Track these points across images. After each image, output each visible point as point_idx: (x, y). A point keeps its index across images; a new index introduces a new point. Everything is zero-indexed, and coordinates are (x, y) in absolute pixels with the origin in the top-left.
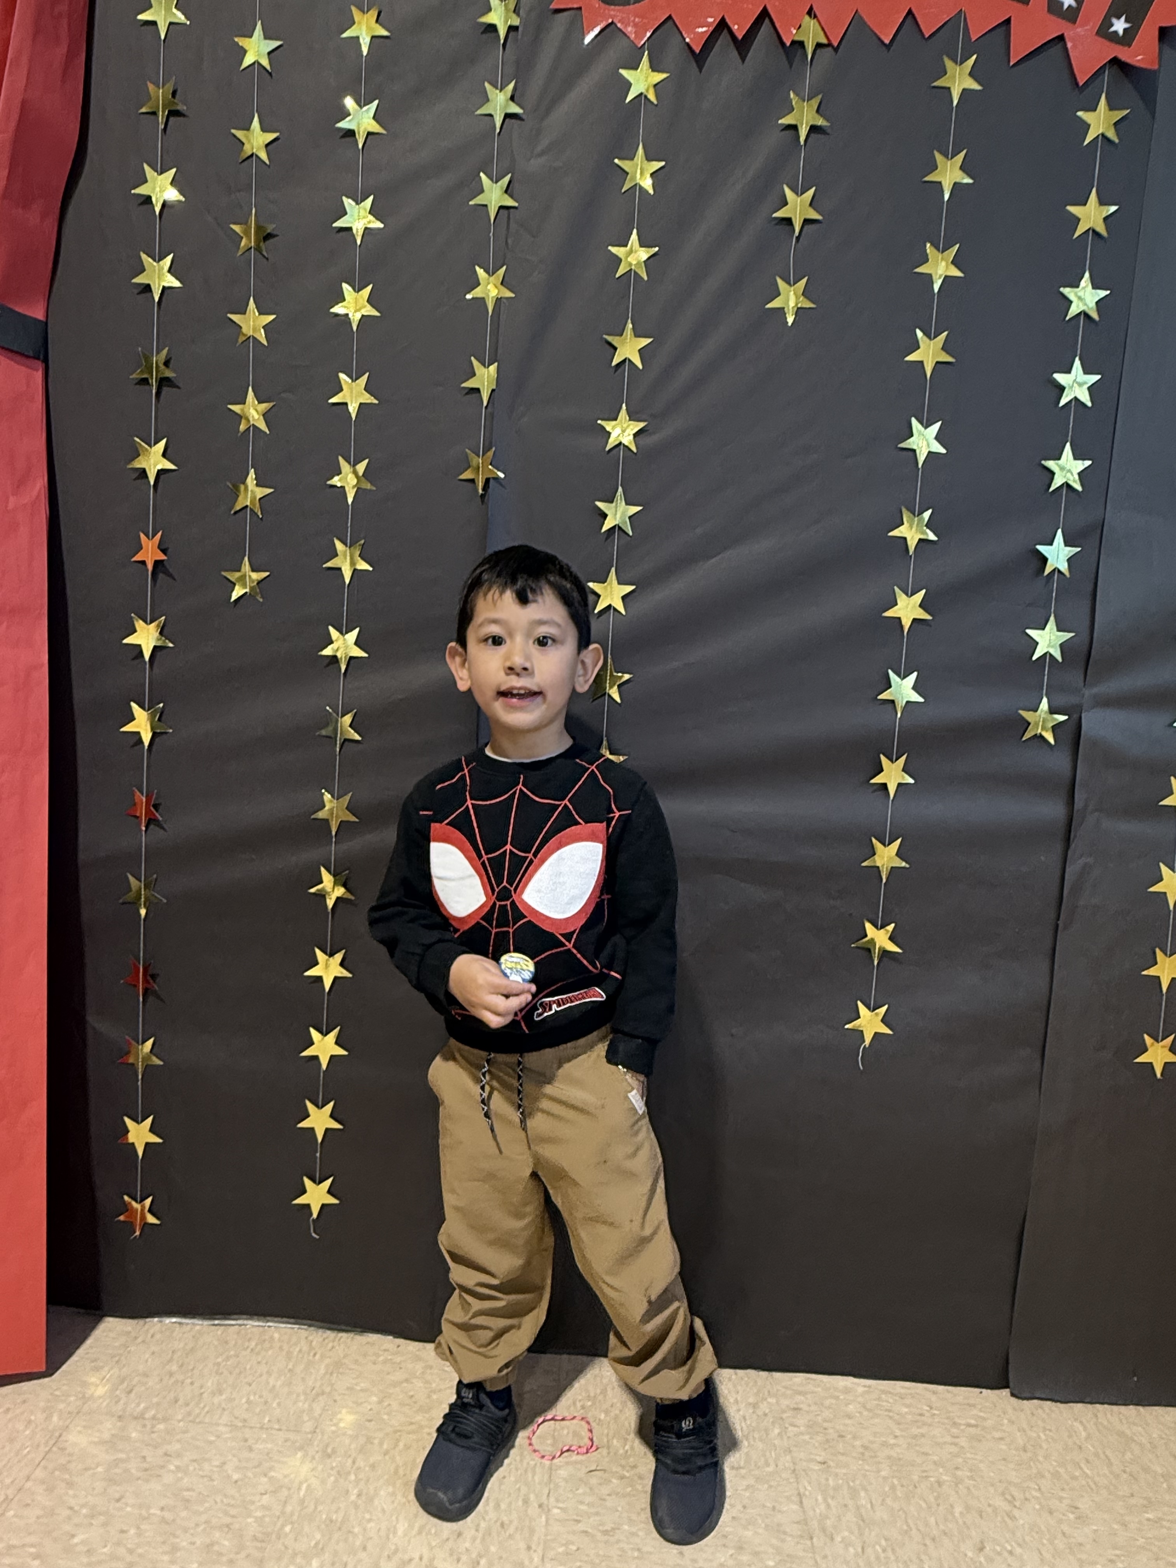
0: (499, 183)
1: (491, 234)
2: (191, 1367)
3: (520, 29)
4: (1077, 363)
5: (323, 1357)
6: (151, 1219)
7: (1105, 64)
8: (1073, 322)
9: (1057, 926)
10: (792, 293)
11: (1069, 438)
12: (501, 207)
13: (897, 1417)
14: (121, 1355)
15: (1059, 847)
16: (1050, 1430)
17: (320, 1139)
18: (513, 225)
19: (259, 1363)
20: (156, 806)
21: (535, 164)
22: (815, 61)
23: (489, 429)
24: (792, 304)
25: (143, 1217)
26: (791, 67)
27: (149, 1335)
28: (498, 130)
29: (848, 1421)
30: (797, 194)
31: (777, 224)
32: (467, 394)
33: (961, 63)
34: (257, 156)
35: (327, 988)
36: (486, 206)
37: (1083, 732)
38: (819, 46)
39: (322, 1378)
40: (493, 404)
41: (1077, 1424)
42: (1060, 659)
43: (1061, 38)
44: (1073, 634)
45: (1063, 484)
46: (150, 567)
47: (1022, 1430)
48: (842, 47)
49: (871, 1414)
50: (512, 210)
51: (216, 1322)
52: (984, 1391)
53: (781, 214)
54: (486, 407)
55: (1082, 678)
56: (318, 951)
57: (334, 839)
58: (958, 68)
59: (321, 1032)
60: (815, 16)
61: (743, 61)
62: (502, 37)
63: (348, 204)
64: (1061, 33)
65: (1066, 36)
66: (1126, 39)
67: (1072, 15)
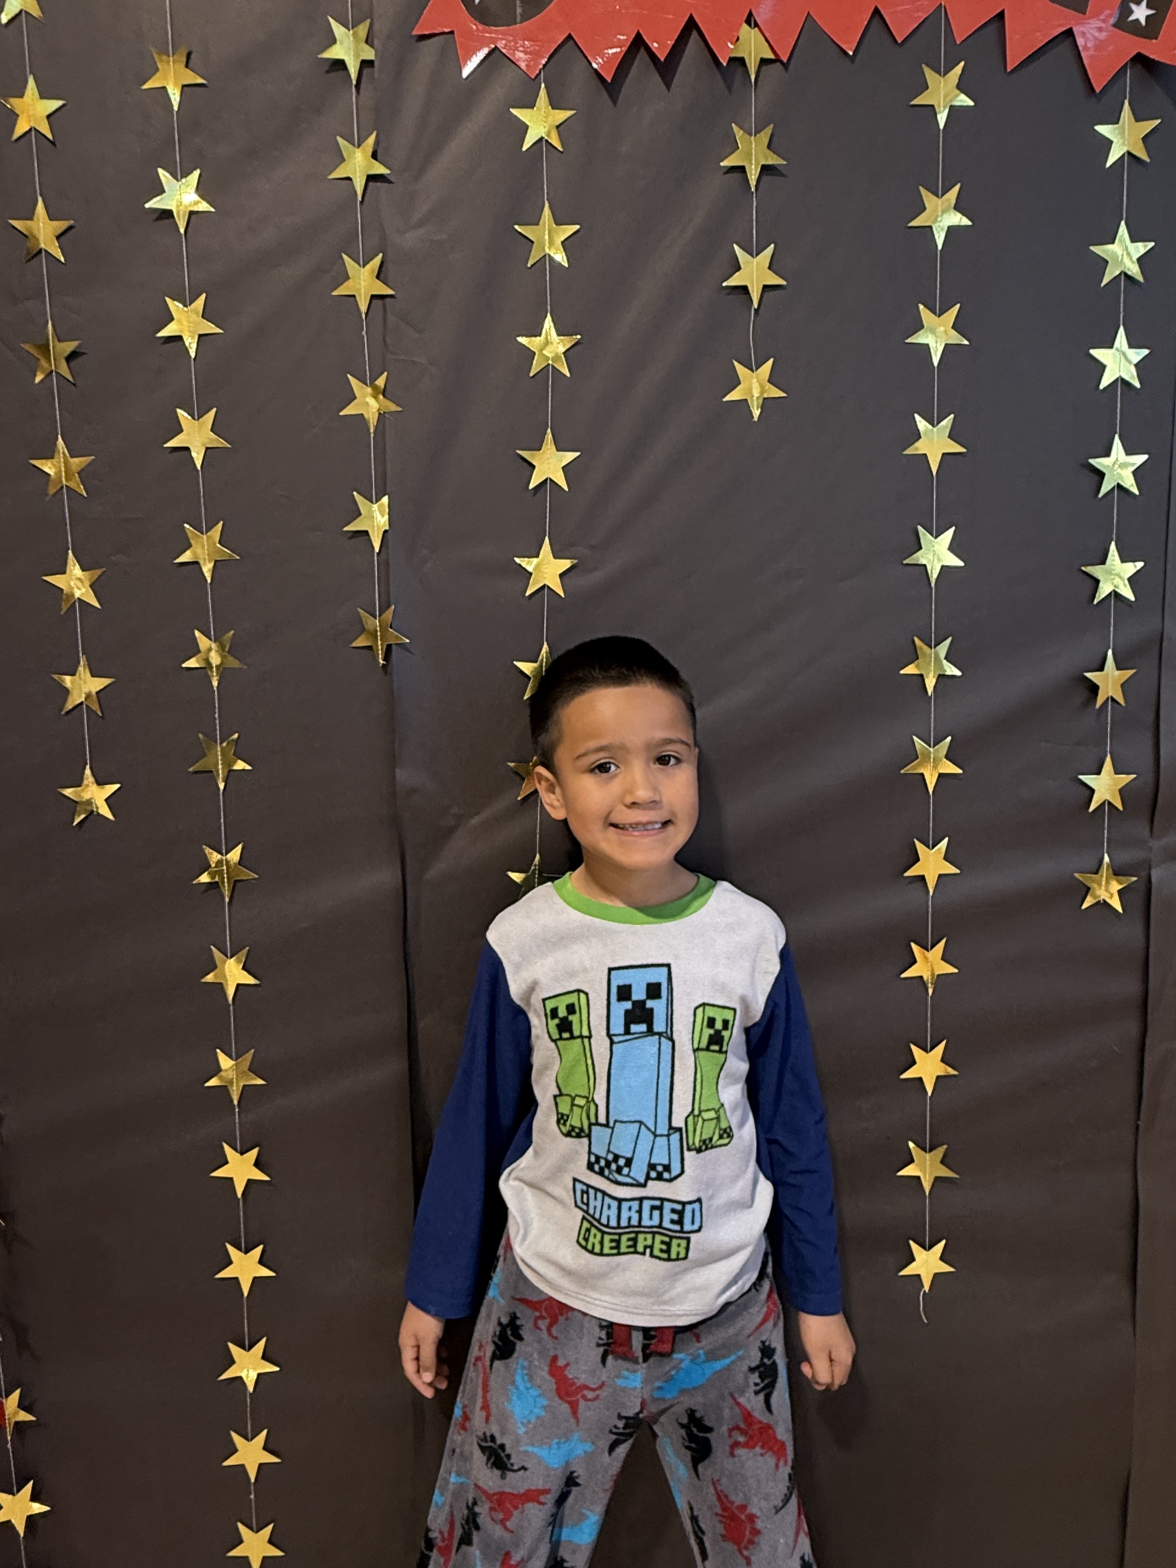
0: (368, 267)
1: (364, 333)
3: (376, 64)
4: (1117, 443)
7: (1127, 63)
8: (1110, 389)
9: (1138, 1127)
10: (755, 380)
11: (1114, 536)
12: (373, 297)
17: (253, 1478)
18: (391, 319)
21: (411, 239)
22: (759, 83)
23: (385, 580)
24: (756, 393)
26: (730, 91)
28: (360, 198)
30: (751, 254)
31: (728, 294)
32: (351, 538)
33: (946, 73)
34: (46, 251)
35: (246, 1291)
36: (354, 296)
37: (1153, 895)
38: (764, 62)
40: (387, 548)
42: (1121, 808)
43: (1069, 32)
44: (1133, 776)
45: (1110, 594)
48: (793, 62)
50: (388, 300)
53: (733, 281)
54: (379, 554)
55: (1148, 829)
56: (230, 1248)
57: (237, 1110)
58: (942, 79)
59: (242, 1346)
60: (756, 25)
61: (668, 87)
62: (354, 76)
63: (173, 306)
64: (1069, 27)
65: (1075, 30)
66: (1150, 30)
67: (1080, 3)
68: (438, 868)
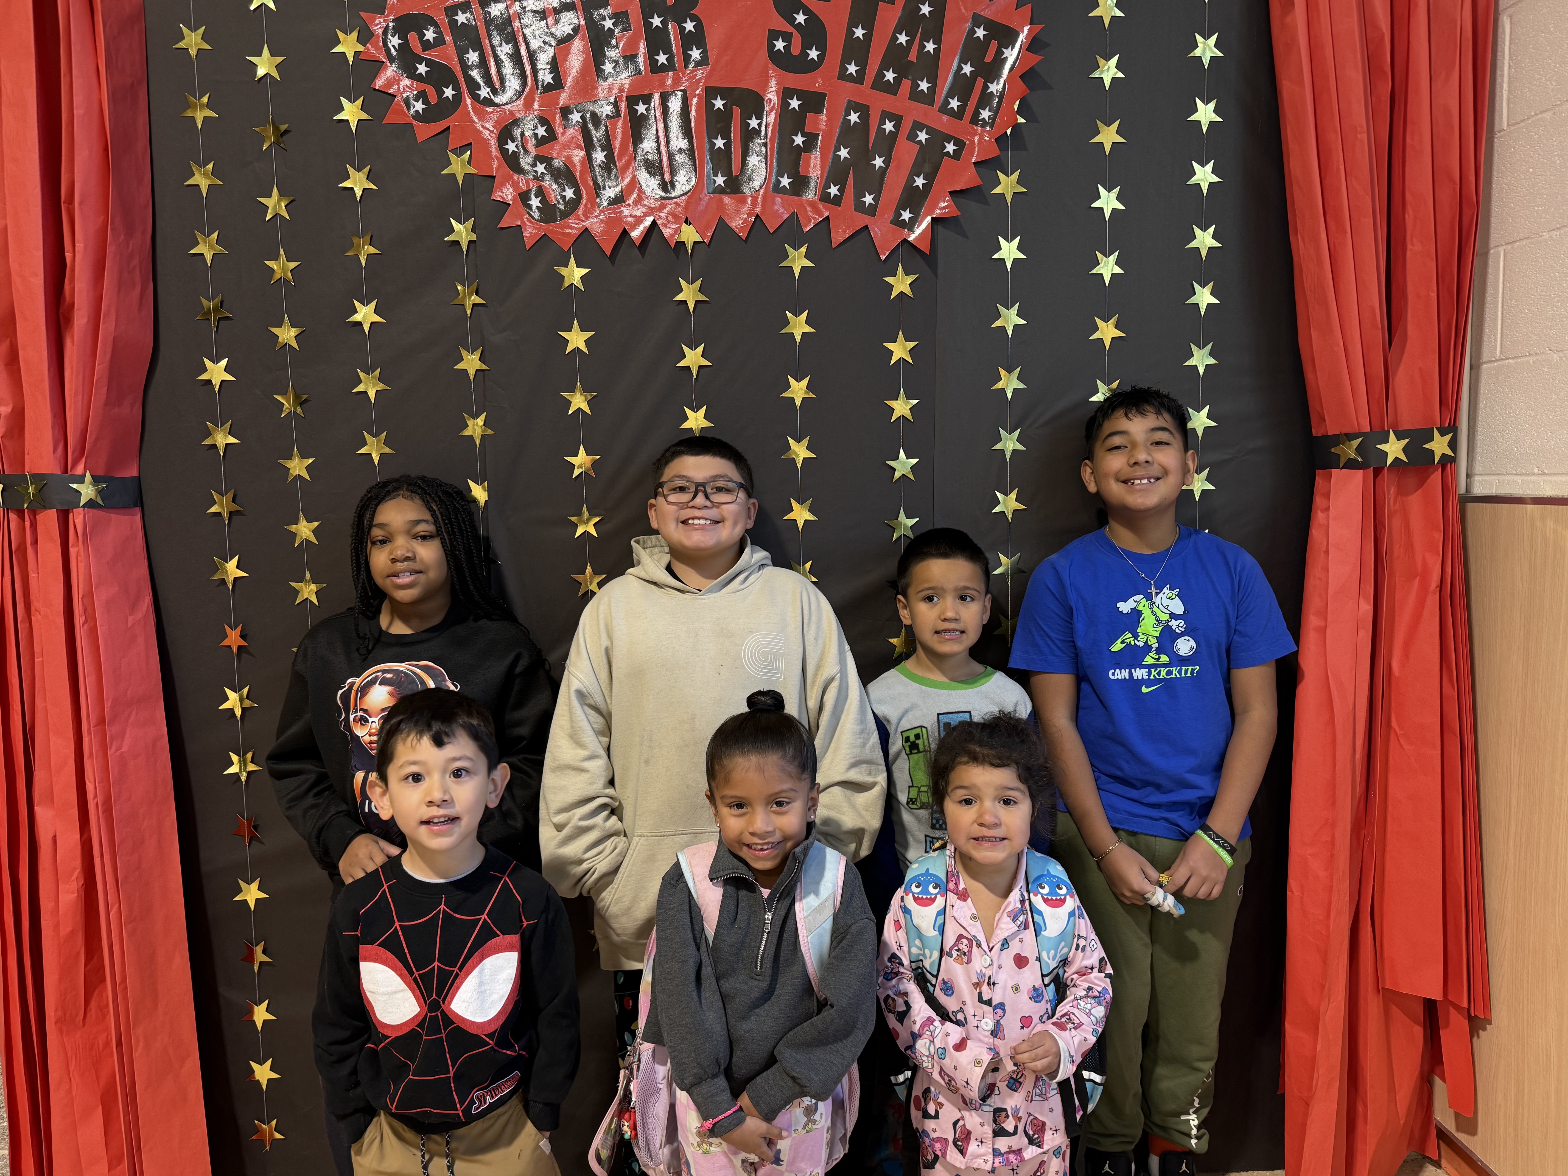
0: (474, 354)
1: (472, 389)
3: (478, 243)
4: (902, 452)
6: (278, 1136)
7: (898, 245)
8: (897, 421)
10: (696, 417)
11: (903, 505)
12: (477, 370)
18: (487, 382)
20: (255, 827)
21: (498, 339)
22: (693, 253)
24: (697, 424)
25: (271, 1134)
26: (678, 258)
28: (469, 316)
30: (691, 348)
31: (679, 371)
33: (798, 249)
34: (289, 345)
36: (466, 370)
38: (696, 243)
40: (487, 510)
43: (867, 227)
46: (235, 650)
48: (712, 245)
50: (484, 372)
53: (682, 364)
58: (796, 253)
60: (690, 224)
61: (643, 257)
62: (465, 250)
63: (362, 375)
64: (865, 224)
65: (869, 226)
66: (911, 226)
67: (872, 210)
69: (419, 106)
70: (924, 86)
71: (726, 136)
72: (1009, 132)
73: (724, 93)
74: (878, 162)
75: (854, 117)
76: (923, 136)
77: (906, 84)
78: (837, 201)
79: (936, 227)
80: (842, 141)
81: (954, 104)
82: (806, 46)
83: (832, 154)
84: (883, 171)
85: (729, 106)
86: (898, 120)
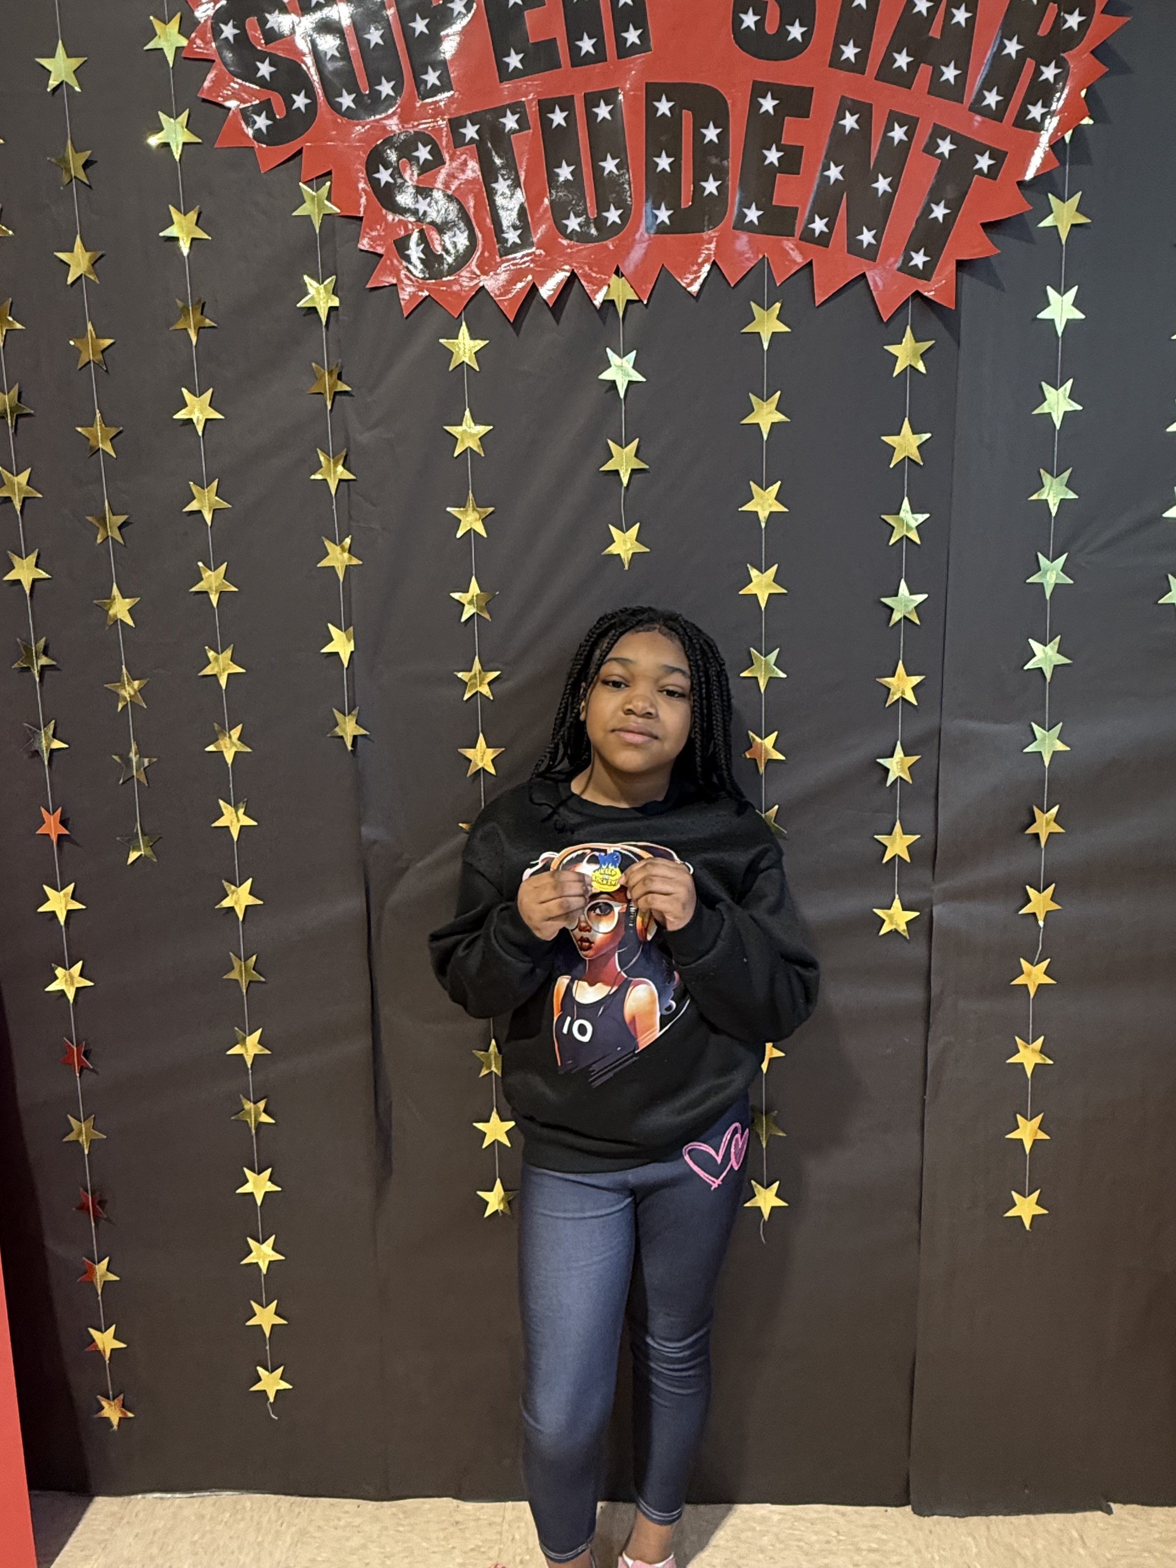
0: (336, 459)
1: (334, 507)
2: (170, 1548)
3: (340, 309)
4: (903, 586)
5: (290, 1525)
6: (126, 1414)
7: (907, 300)
8: (898, 545)
9: (924, 1100)
10: (626, 539)
11: (901, 657)
12: (340, 481)
13: (806, 1547)
14: (106, 1540)
15: (920, 1027)
16: (944, 1550)
17: (268, 1334)
18: (354, 496)
19: (231, 1537)
20: (87, 1054)
21: (368, 438)
22: (626, 317)
23: (352, 687)
24: (627, 549)
25: (115, 1413)
26: (604, 323)
27: (134, 1515)
28: (329, 408)
29: (761, 1556)
30: (621, 446)
31: (603, 477)
32: (326, 659)
33: (768, 308)
34: (103, 450)
35: (259, 1202)
36: (326, 480)
37: (934, 926)
38: (629, 302)
39: (288, 1551)
40: (353, 665)
41: (970, 1539)
42: (908, 860)
43: (863, 276)
44: (918, 836)
45: (899, 699)
46: (54, 839)
47: (918, 1551)
48: (651, 303)
49: (782, 1546)
50: (351, 483)
51: (195, 1494)
52: (889, 1509)
53: (607, 467)
54: (347, 668)
55: (931, 875)
56: (246, 1171)
57: (250, 1072)
58: (765, 313)
59: (257, 1240)
60: (623, 275)
61: (558, 322)
62: (324, 320)
63: (195, 489)
64: (862, 272)
65: (867, 274)
66: (926, 273)
67: (871, 253)
68: (395, 898)
69: (262, 122)
70: (950, 73)
71: (674, 153)
72: (1068, 137)
73: (671, 91)
74: (882, 185)
75: (850, 122)
76: (945, 147)
77: (925, 70)
78: (823, 240)
79: (959, 274)
80: (832, 157)
81: (992, 99)
82: (786, 20)
83: (818, 174)
84: (889, 197)
85: (677, 111)
86: (911, 124)
